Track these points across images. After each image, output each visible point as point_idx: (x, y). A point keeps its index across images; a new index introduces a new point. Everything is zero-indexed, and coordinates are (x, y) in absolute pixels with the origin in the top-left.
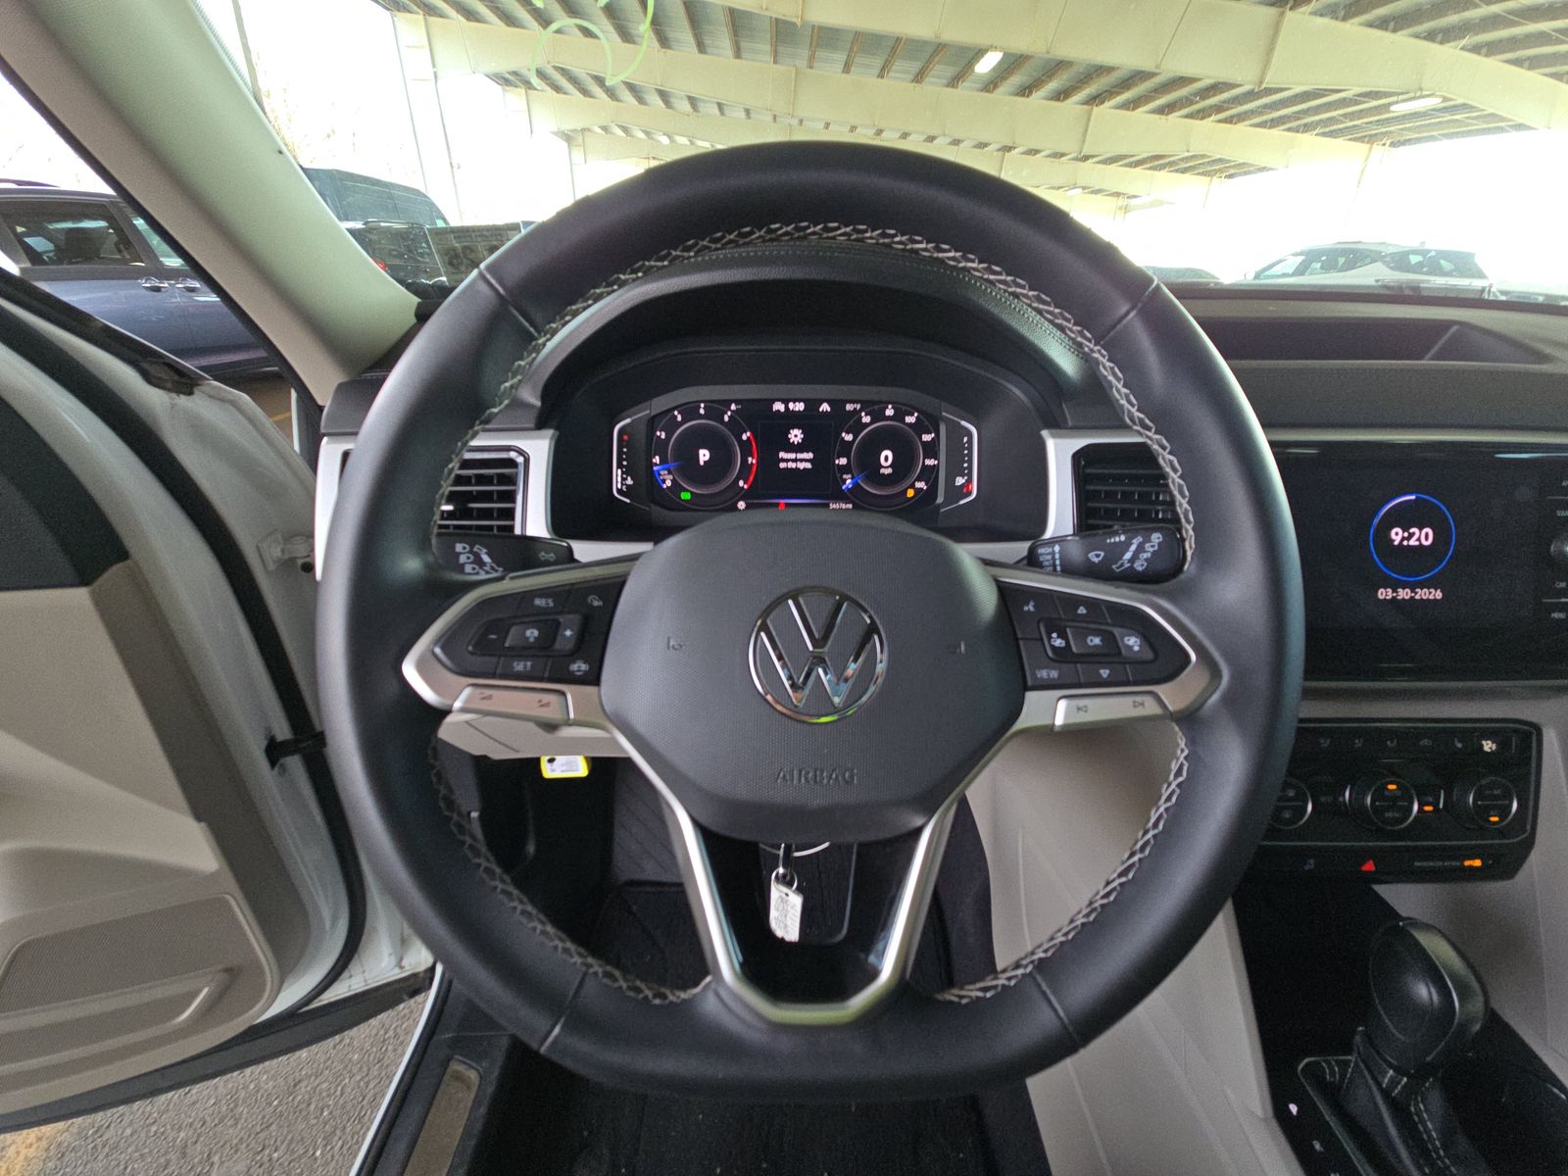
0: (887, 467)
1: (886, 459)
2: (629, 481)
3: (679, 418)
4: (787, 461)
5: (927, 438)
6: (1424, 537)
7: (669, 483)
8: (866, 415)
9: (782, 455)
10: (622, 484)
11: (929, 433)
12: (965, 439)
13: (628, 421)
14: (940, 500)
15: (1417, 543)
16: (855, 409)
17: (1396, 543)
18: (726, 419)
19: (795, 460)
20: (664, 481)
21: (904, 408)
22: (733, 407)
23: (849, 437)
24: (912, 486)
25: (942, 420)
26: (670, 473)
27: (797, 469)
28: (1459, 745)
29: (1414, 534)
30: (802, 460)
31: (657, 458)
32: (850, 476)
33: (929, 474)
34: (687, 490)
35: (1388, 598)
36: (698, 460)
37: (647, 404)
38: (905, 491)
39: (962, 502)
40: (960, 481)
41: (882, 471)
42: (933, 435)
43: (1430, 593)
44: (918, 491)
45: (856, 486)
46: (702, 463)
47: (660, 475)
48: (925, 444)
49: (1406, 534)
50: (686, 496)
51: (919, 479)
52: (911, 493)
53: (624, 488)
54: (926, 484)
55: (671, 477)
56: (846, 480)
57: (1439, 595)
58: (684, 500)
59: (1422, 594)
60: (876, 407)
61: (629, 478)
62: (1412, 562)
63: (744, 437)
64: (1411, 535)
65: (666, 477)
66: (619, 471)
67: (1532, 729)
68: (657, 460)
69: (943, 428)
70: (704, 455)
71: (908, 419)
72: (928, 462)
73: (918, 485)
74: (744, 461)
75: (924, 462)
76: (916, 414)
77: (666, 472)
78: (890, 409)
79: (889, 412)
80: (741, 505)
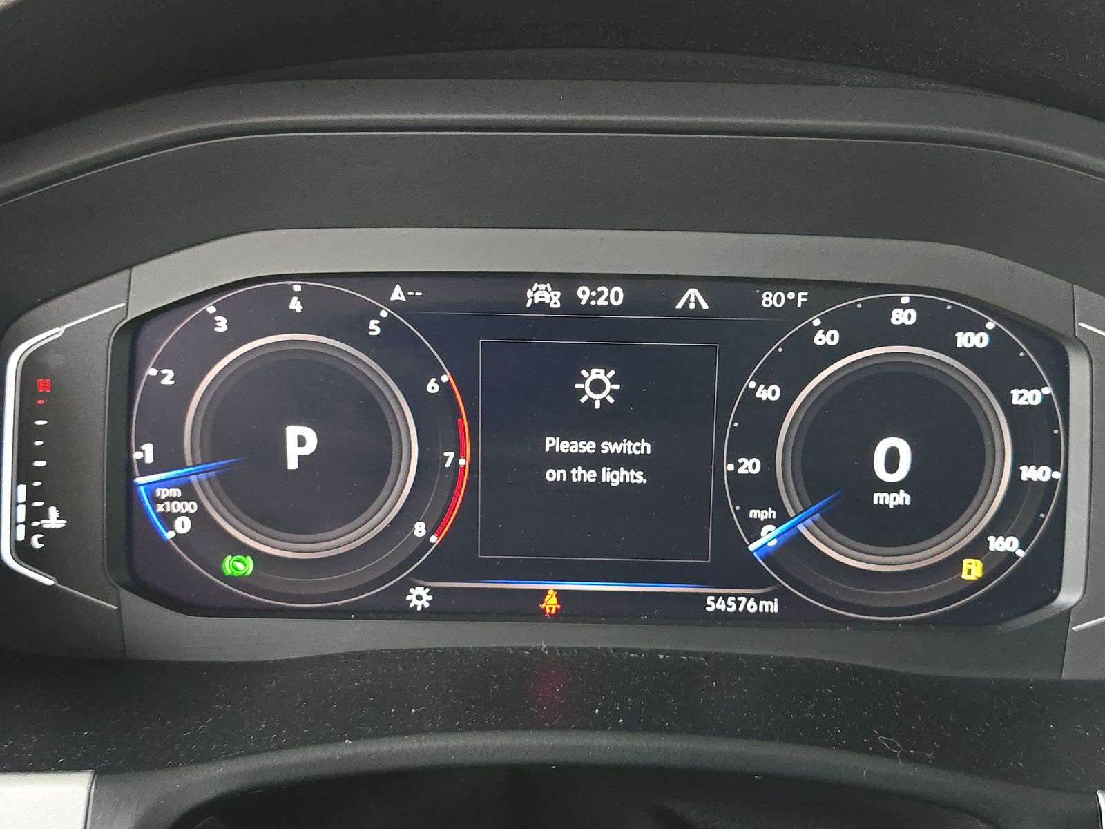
0: (892, 488)
1: (892, 460)
2: (53, 521)
3: (222, 325)
4: (569, 461)
5: (1025, 396)
8: (826, 327)
9: (551, 442)
10: (30, 532)
11: (1034, 382)
13: (56, 332)
14: (1068, 596)
16: (791, 304)
18: (374, 328)
19: (594, 461)
20: (168, 519)
21: (950, 306)
22: (397, 294)
23: (768, 393)
24: (977, 548)
25: (1079, 344)
26: (188, 494)
27: (600, 485)
30: (617, 461)
31: (148, 448)
32: (771, 513)
34: (245, 550)
36: (282, 459)
37: (119, 279)
38: (954, 563)
41: (879, 498)
42: (1047, 390)
44: (998, 564)
45: (795, 543)
46: (292, 464)
47: (155, 500)
48: (1017, 415)
50: (240, 566)
51: (998, 526)
52: (973, 569)
53: (35, 542)
54: (1023, 546)
55: (191, 507)
56: (760, 524)
58: (231, 580)
60: (858, 302)
61: (53, 511)
63: (432, 387)
65: (174, 506)
66: (22, 489)
68: (147, 453)
69: (1079, 371)
70: (301, 441)
71: (965, 340)
72: (1028, 473)
73: (998, 544)
74: (428, 463)
75: (1016, 473)
76: (990, 325)
77: (176, 492)
78: (905, 307)
79: (901, 317)
80: (419, 597)
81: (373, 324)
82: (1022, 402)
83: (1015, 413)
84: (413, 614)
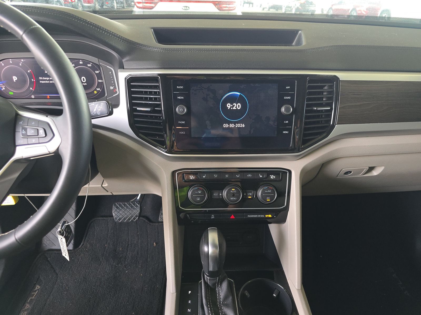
1: (84, 80)
3: (3, 65)
5: (97, 72)
6: (237, 106)
7: (4, 89)
11: (98, 70)
12: (110, 73)
15: (236, 108)
17: (229, 108)
20: (2, 88)
21: (86, 61)
24: (95, 90)
26: (3, 85)
28: (261, 176)
29: (234, 105)
33: (100, 85)
34: (12, 91)
35: (226, 127)
36: (13, 80)
38: (93, 91)
39: (114, 96)
40: (112, 88)
41: (83, 84)
43: (241, 125)
44: (98, 91)
46: (15, 81)
49: (232, 106)
50: (11, 93)
51: (97, 87)
52: (96, 92)
54: (100, 89)
55: (4, 86)
57: (244, 126)
58: (11, 95)
59: (238, 125)
62: (234, 115)
64: (234, 106)
65: (3, 86)
67: (287, 171)
70: (15, 78)
71: (89, 65)
72: (99, 81)
73: (98, 89)
74: (30, 81)
75: (98, 81)
76: (91, 64)
77: (2, 85)
78: (81, 62)
79: (81, 63)
80: (33, 97)
81: (20, 64)
82: (97, 73)
83: (96, 74)
84: (32, 99)
